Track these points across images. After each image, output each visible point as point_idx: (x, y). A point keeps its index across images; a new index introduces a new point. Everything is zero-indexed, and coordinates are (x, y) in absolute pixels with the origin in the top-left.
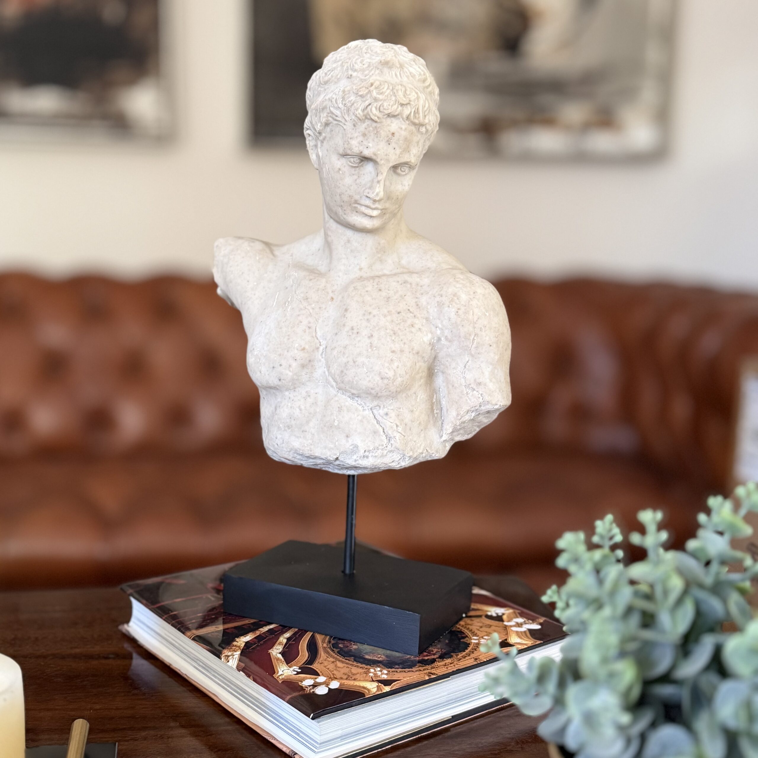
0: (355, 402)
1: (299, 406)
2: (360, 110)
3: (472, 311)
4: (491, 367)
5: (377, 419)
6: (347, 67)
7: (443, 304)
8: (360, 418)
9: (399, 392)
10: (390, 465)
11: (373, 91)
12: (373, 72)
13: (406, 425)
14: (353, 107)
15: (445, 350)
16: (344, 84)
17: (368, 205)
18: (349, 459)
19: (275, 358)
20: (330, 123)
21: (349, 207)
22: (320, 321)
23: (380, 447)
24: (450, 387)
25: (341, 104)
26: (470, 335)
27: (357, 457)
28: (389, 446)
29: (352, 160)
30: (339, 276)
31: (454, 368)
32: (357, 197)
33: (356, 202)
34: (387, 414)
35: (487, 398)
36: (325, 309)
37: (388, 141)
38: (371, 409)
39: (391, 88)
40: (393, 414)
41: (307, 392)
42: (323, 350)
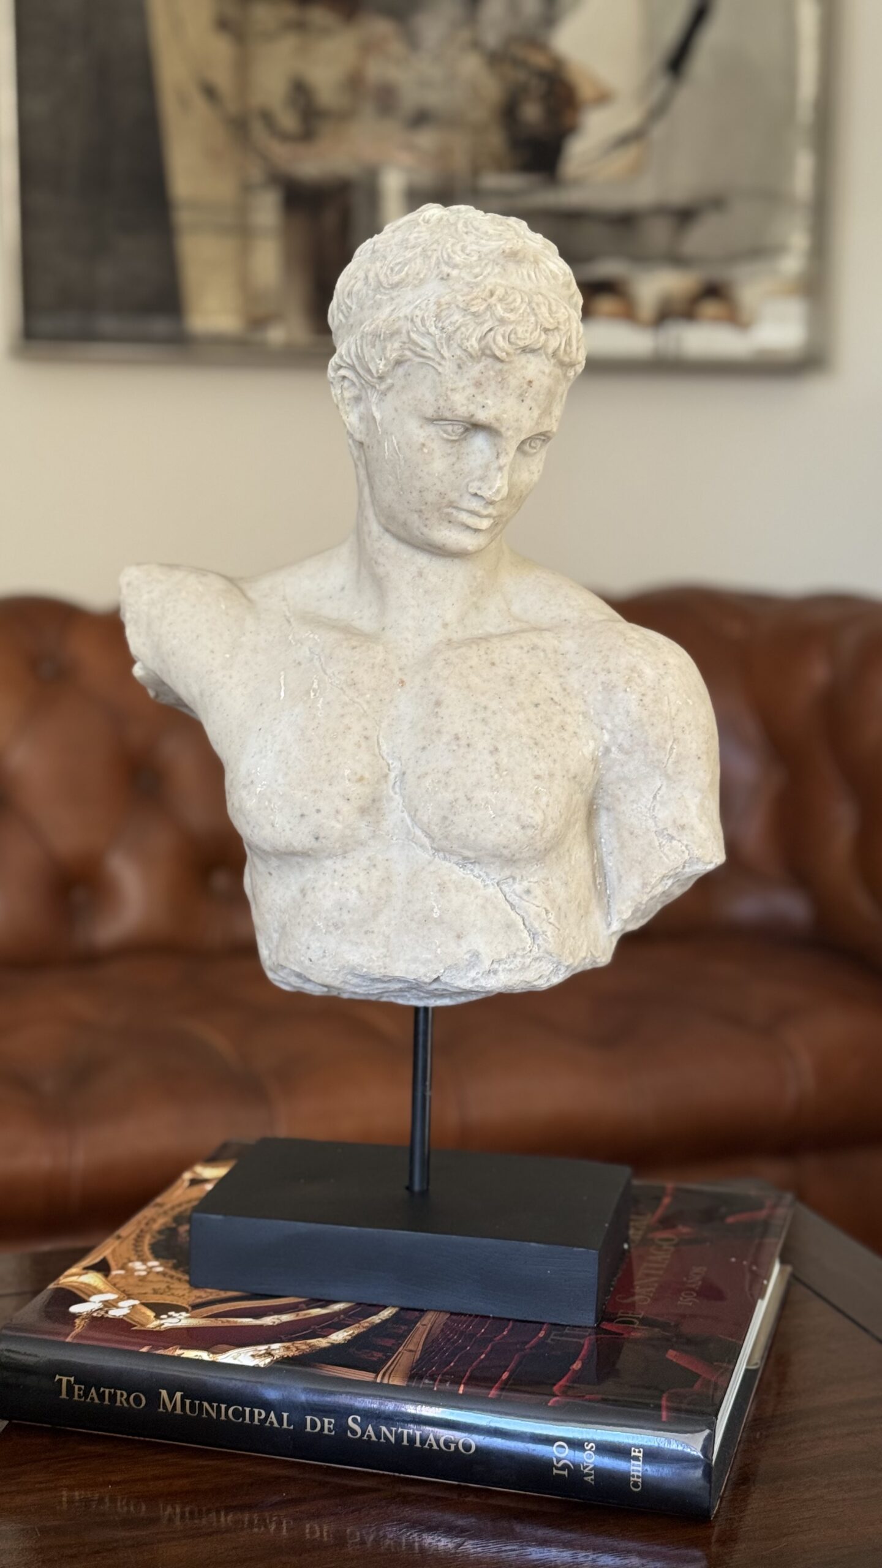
0: (469, 872)
1: (358, 887)
2: (474, 339)
3: (666, 698)
4: (699, 796)
5: (511, 901)
6: (438, 258)
7: (613, 687)
8: (480, 901)
9: (549, 851)
10: (535, 983)
11: (495, 305)
12: (489, 269)
13: (559, 909)
14: (459, 333)
15: (617, 768)
16: (433, 289)
17: (477, 509)
18: (461, 978)
19: (305, 798)
20: (406, 361)
21: (437, 514)
22: (384, 725)
23: (520, 953)
24: (626, 834)
25: (434, 328)
26: (666, 741)
27: (478, 973)
28: (535, 949)
29: (450, 428)
30: (407, 640)
31: (633, 801)
32: (453, 496)
33: (451, 504)
34: (528, 892)
35: (698, 853)
36: (391, 702)
37: (521, 395)
38: (498, 884)
39: (527, 300)
40: (538, 891)
41: (369, 858)
42: (396, 777)
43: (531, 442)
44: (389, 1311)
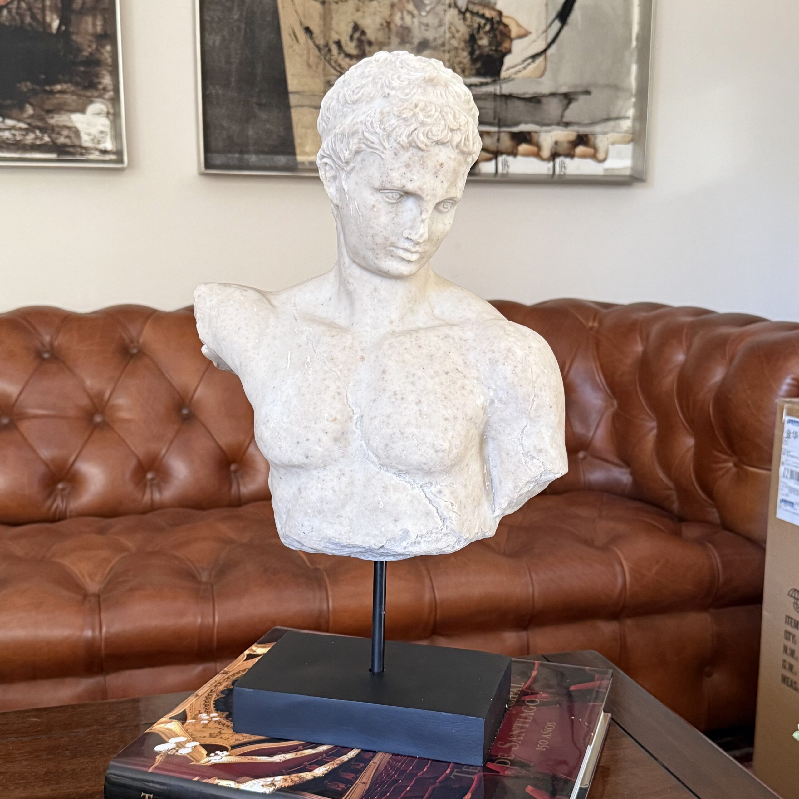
0: (402, 479)
1: (333, 487)
2: (404, 136)
3: (530, 369)
4: (551, 431)
5: (429, 498)
6: (382, 84)
7: (496, 362)
8: (409, 498)
9: (454, 465)
10: (445, 550)
11: (418, 113)
12: (415, 90)
13: (461, 503)
14: (394, 132)
15: (498, 413)
16: (379, 104)
17: (409, 247)
18: (397, 546)
19: (300, 431)
20: (362, 151)
21: (383, 251)
22: (350, 385)
23: (434, 531)
24: (504, 455)
25: (378, 129)
26: (529, 396)
27: (408, 543)
28: (445, 529)
29: (390, 195)
30: (366, 331)
31: (508, 434)
32: (393, 239)
33: (392, 245)
34: (440, 492)
35: (549, 467)
36: (355, 371)
37: (435, 173)
38: (421, 487)
39: (439, 110)
40: (446, 491)
41: (340, 470)
42: (357, 419)
43: (444, 204)
44: (354, 752)
